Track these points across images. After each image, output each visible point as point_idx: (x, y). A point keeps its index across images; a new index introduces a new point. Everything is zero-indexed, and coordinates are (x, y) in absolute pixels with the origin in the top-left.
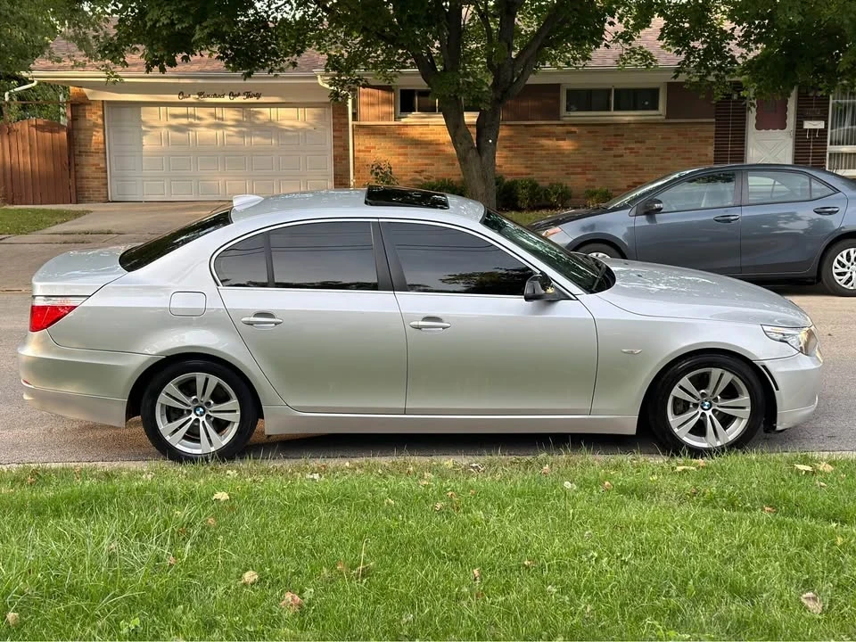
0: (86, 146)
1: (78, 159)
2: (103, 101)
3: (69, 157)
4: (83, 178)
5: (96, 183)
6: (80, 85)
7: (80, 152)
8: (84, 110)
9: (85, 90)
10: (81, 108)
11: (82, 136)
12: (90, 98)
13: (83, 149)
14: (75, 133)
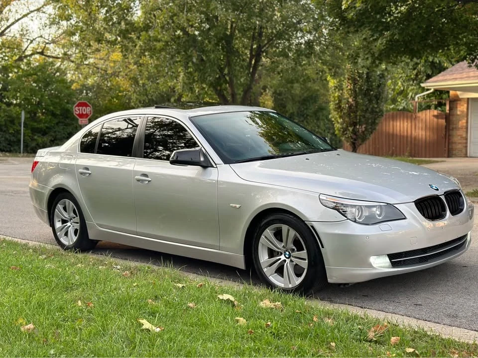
0: (456, 124)
1: (451, 132)
2: (468, 99)
3: (446, 132)
4: (453, 143)
5: (460, 146)
6: (455, 89)
7: (453, 128)
8: (457, 104)
9: (458, 93)
10: (455, 103)
11: (454, 119)
12: (461, 97)
13: (454, 126)
14: (451, 117)
